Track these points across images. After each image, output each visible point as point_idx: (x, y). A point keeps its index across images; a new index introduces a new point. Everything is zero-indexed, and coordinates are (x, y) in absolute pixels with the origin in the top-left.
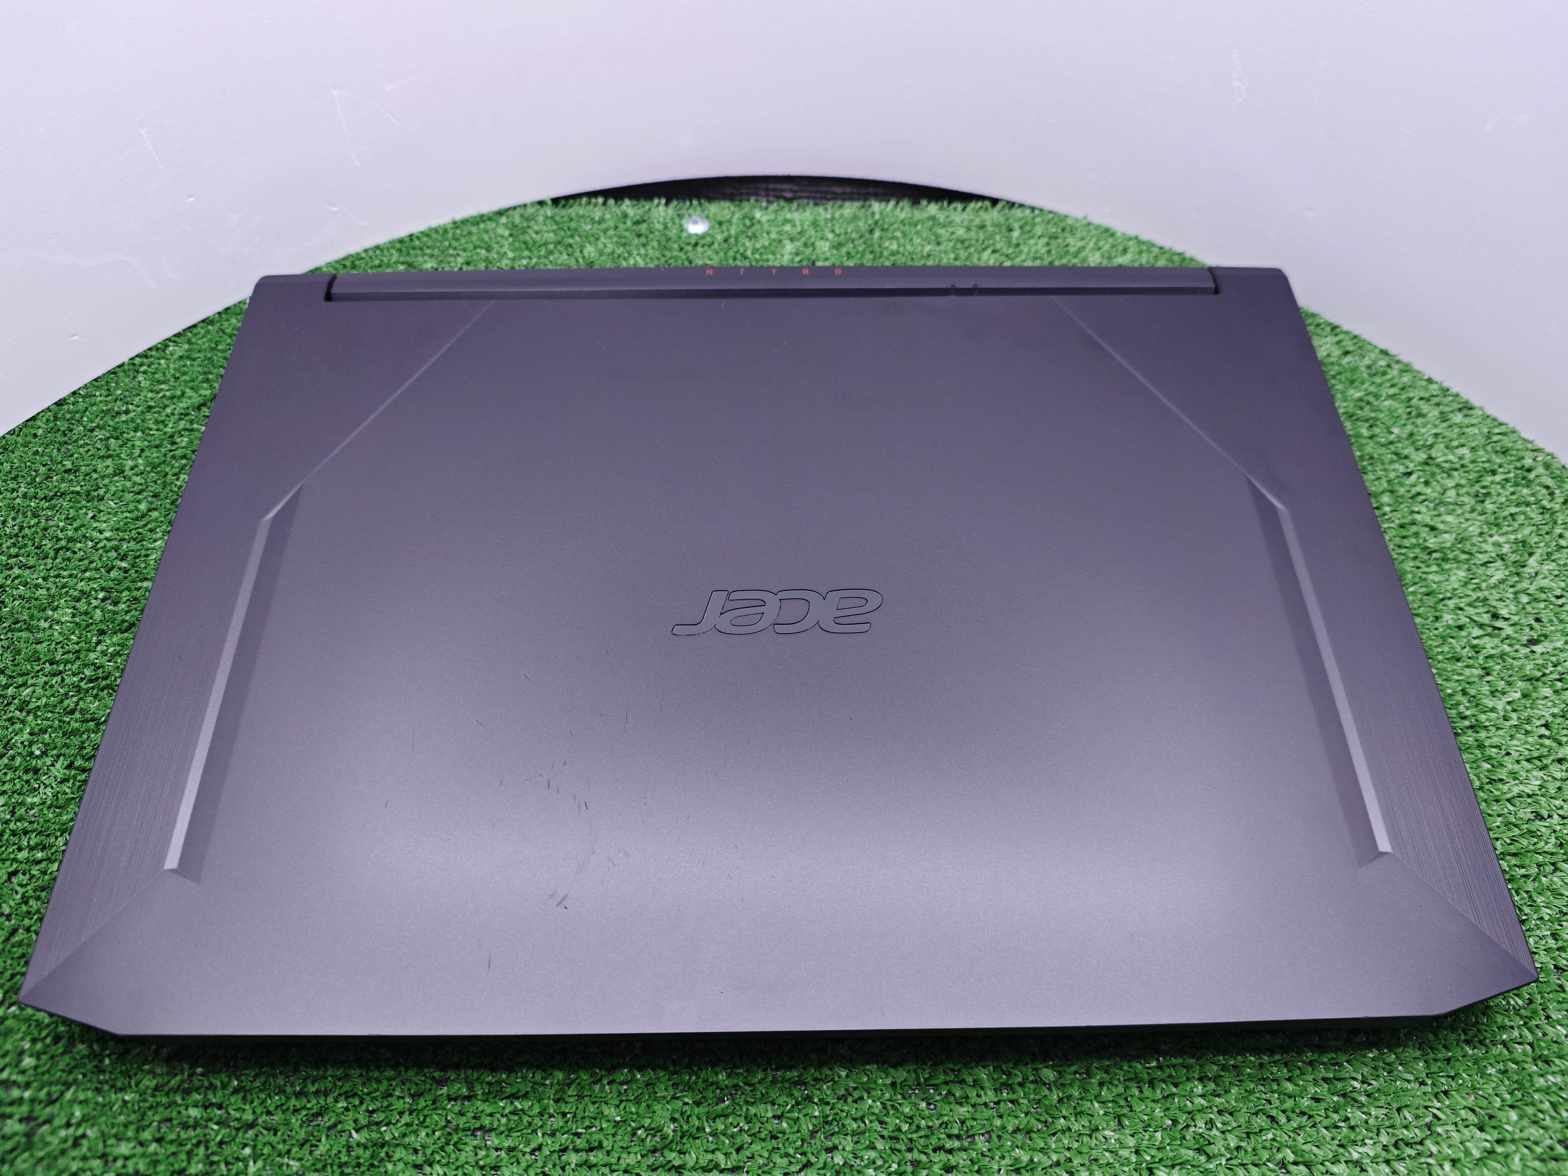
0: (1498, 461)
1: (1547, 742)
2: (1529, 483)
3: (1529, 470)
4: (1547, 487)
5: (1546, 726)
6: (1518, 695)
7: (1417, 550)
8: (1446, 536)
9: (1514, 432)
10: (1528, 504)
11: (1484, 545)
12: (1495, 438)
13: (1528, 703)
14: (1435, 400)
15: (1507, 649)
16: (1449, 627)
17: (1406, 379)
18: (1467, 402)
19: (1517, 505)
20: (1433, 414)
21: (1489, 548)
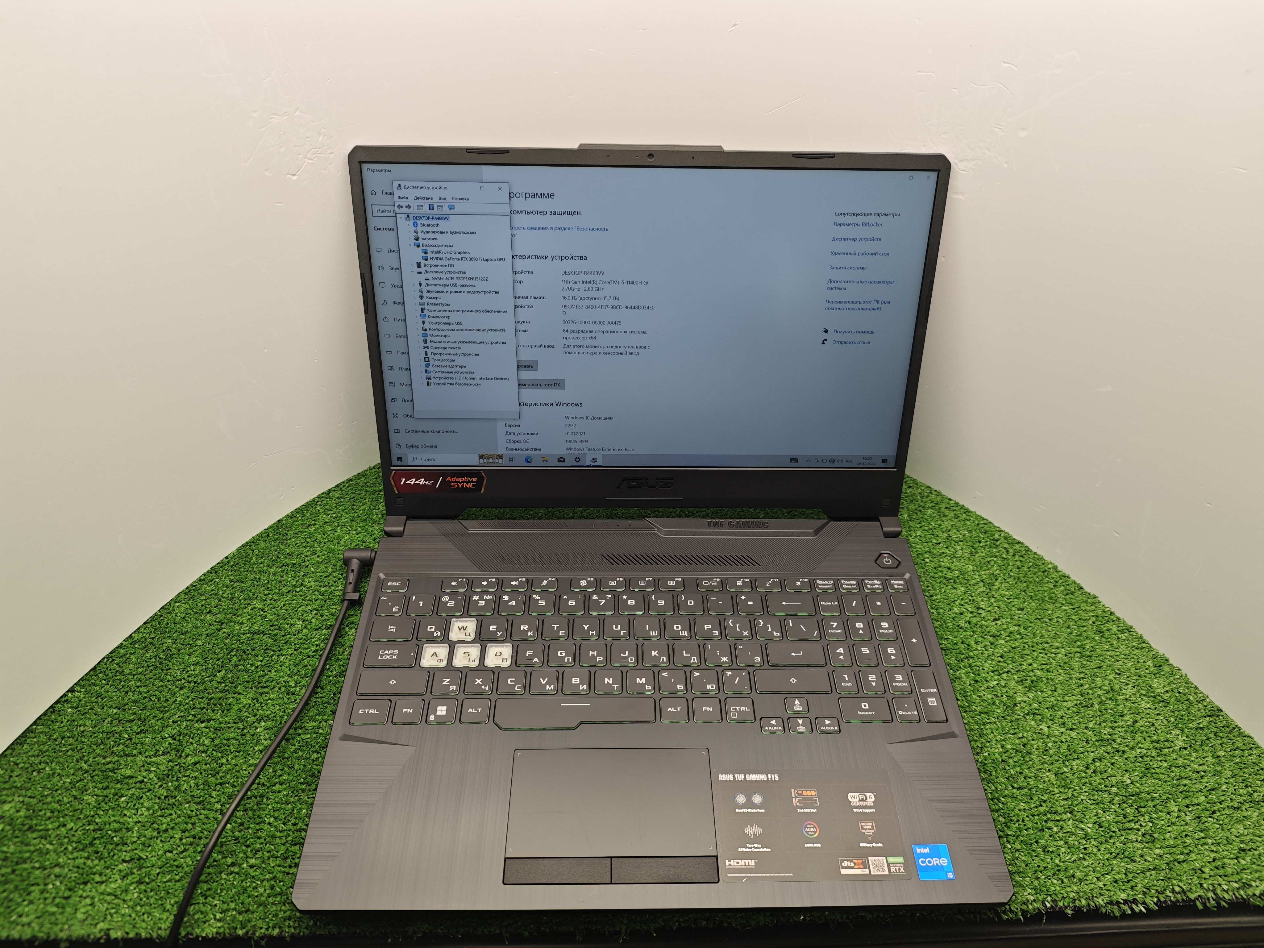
1: (1001, 664)
2: (997, 547)
3: (997, 541)
4: (1005, 548)
5: (1001, 657)
6: (989, 644)
7: (942, 579)
8: (957, 572)
9: (990, 523)
10: (996, 557)
11: (974, 576)
13: (993, 647)
15: (983, 622)
16: (956, 613)
17: (939, 499)
18: (968, 509)
19: (992, 557)
21: (977, 577)
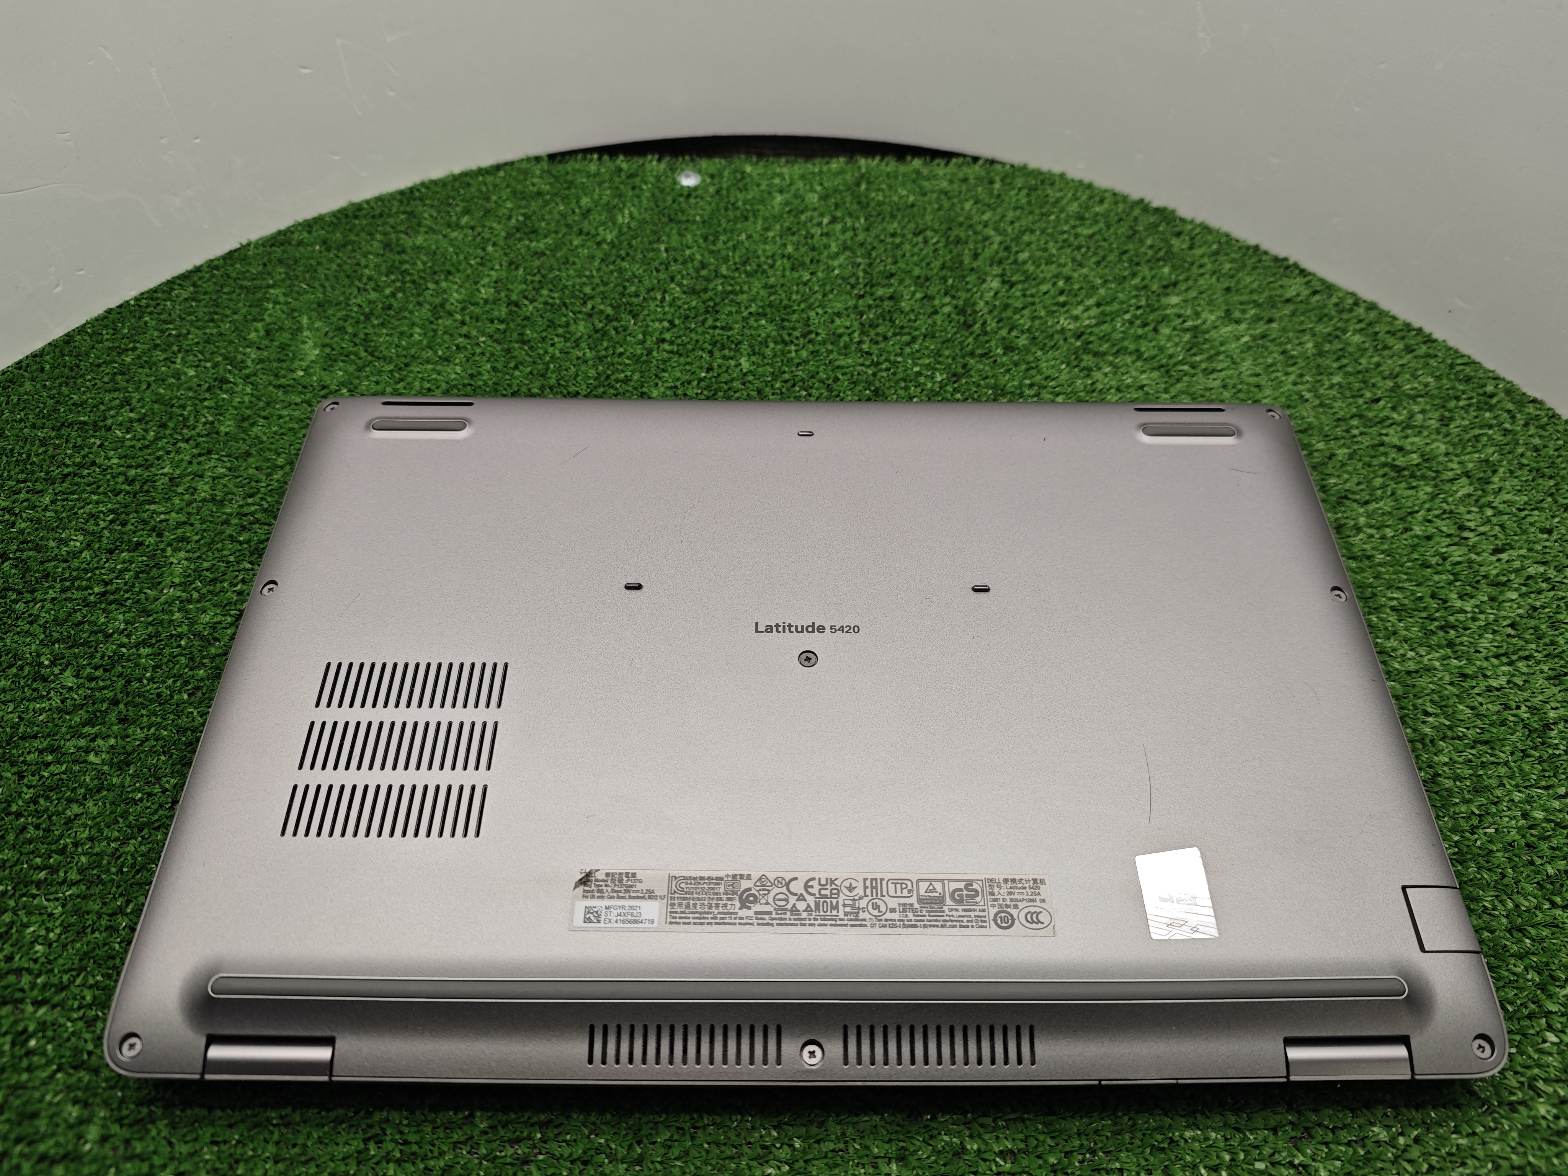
0: (1461, 387)
12: (1459, 368)
14: (1400, 334)
20: (1399, 346)
